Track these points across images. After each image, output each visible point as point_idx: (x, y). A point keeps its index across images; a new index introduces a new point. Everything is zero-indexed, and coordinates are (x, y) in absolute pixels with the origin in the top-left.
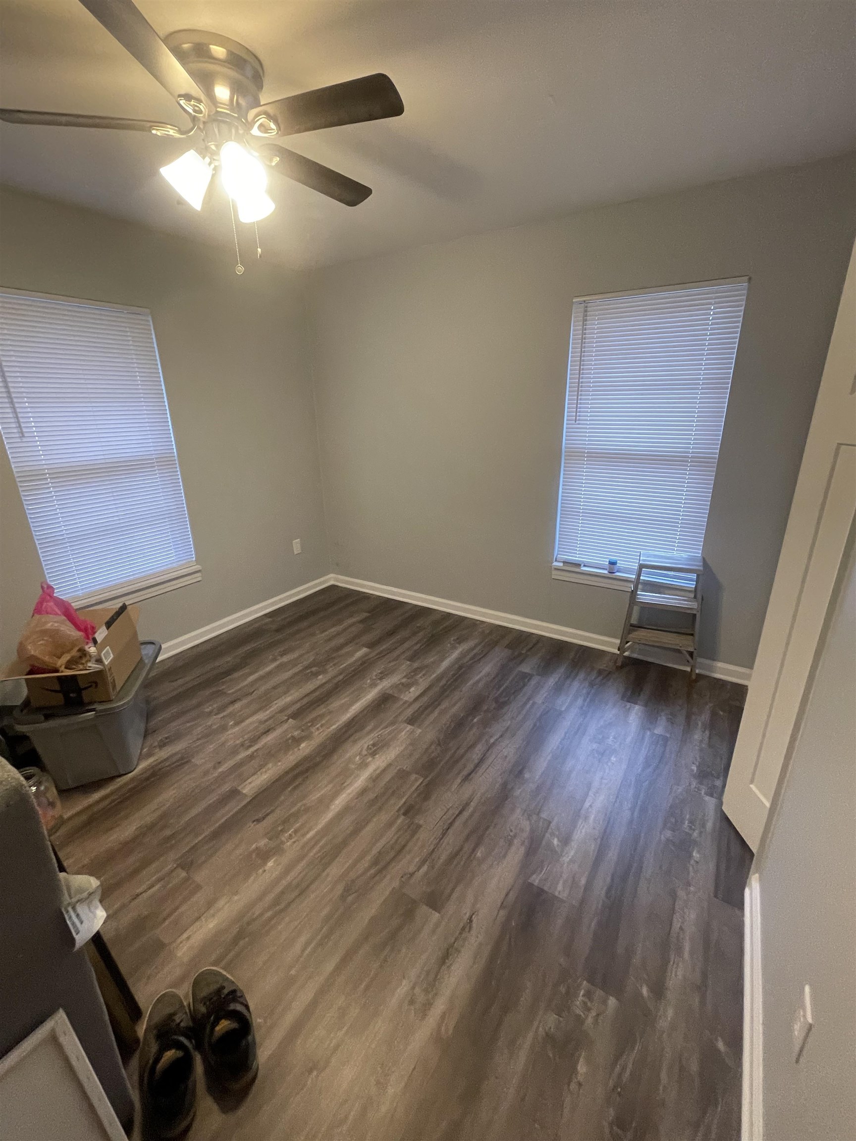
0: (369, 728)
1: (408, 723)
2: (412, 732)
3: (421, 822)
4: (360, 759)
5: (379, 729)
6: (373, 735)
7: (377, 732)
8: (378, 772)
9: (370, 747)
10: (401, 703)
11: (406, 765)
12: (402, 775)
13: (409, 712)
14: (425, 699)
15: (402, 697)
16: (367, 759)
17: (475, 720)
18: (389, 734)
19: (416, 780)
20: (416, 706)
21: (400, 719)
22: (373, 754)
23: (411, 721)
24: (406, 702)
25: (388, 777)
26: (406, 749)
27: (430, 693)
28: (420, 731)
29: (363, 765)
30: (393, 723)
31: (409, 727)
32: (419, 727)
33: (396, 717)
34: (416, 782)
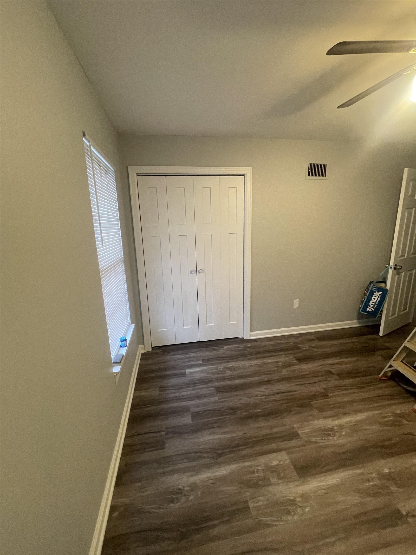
0: (329, 450)
1: (299, 435)
2: (300, 427)
3: (322, 390)
4: (342, 432)
5: (321, 444)
6: (328, 443)
7: (323, 442)
8: (333, 418)
9: (332, 435)
10: (293, 456)
11: (315, 412)
12: (321, 410)
13: (293, 443)
14: (273, 446)
15: (289, 461)
16: (337, 429)
17: (259, 411)
18: (315, 436)
19: (315, 403)
20: (283, 445)
21: (302, 442)
22: (332, 430)
23: (295, 435)
24: (288, 453)
25: (328, 413)
26: (310, 421)
27: (266, 448)
28: (295, 425)
29: (341, 427)
30: (309, 442)
31: (299, 432)
32: (294, 428)
33: (304, 446)
34: (316, 403)
